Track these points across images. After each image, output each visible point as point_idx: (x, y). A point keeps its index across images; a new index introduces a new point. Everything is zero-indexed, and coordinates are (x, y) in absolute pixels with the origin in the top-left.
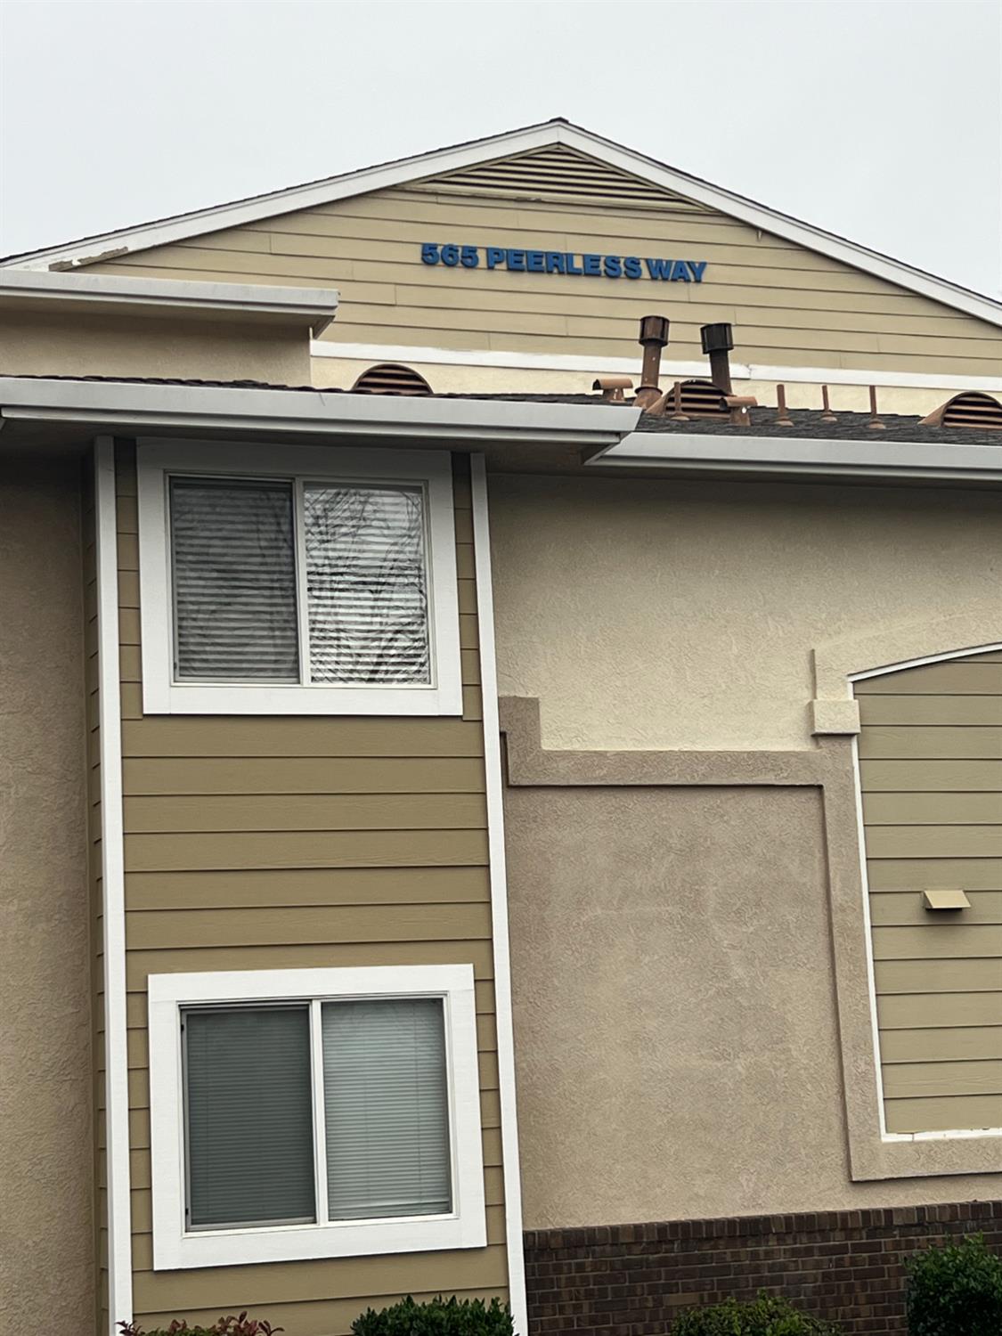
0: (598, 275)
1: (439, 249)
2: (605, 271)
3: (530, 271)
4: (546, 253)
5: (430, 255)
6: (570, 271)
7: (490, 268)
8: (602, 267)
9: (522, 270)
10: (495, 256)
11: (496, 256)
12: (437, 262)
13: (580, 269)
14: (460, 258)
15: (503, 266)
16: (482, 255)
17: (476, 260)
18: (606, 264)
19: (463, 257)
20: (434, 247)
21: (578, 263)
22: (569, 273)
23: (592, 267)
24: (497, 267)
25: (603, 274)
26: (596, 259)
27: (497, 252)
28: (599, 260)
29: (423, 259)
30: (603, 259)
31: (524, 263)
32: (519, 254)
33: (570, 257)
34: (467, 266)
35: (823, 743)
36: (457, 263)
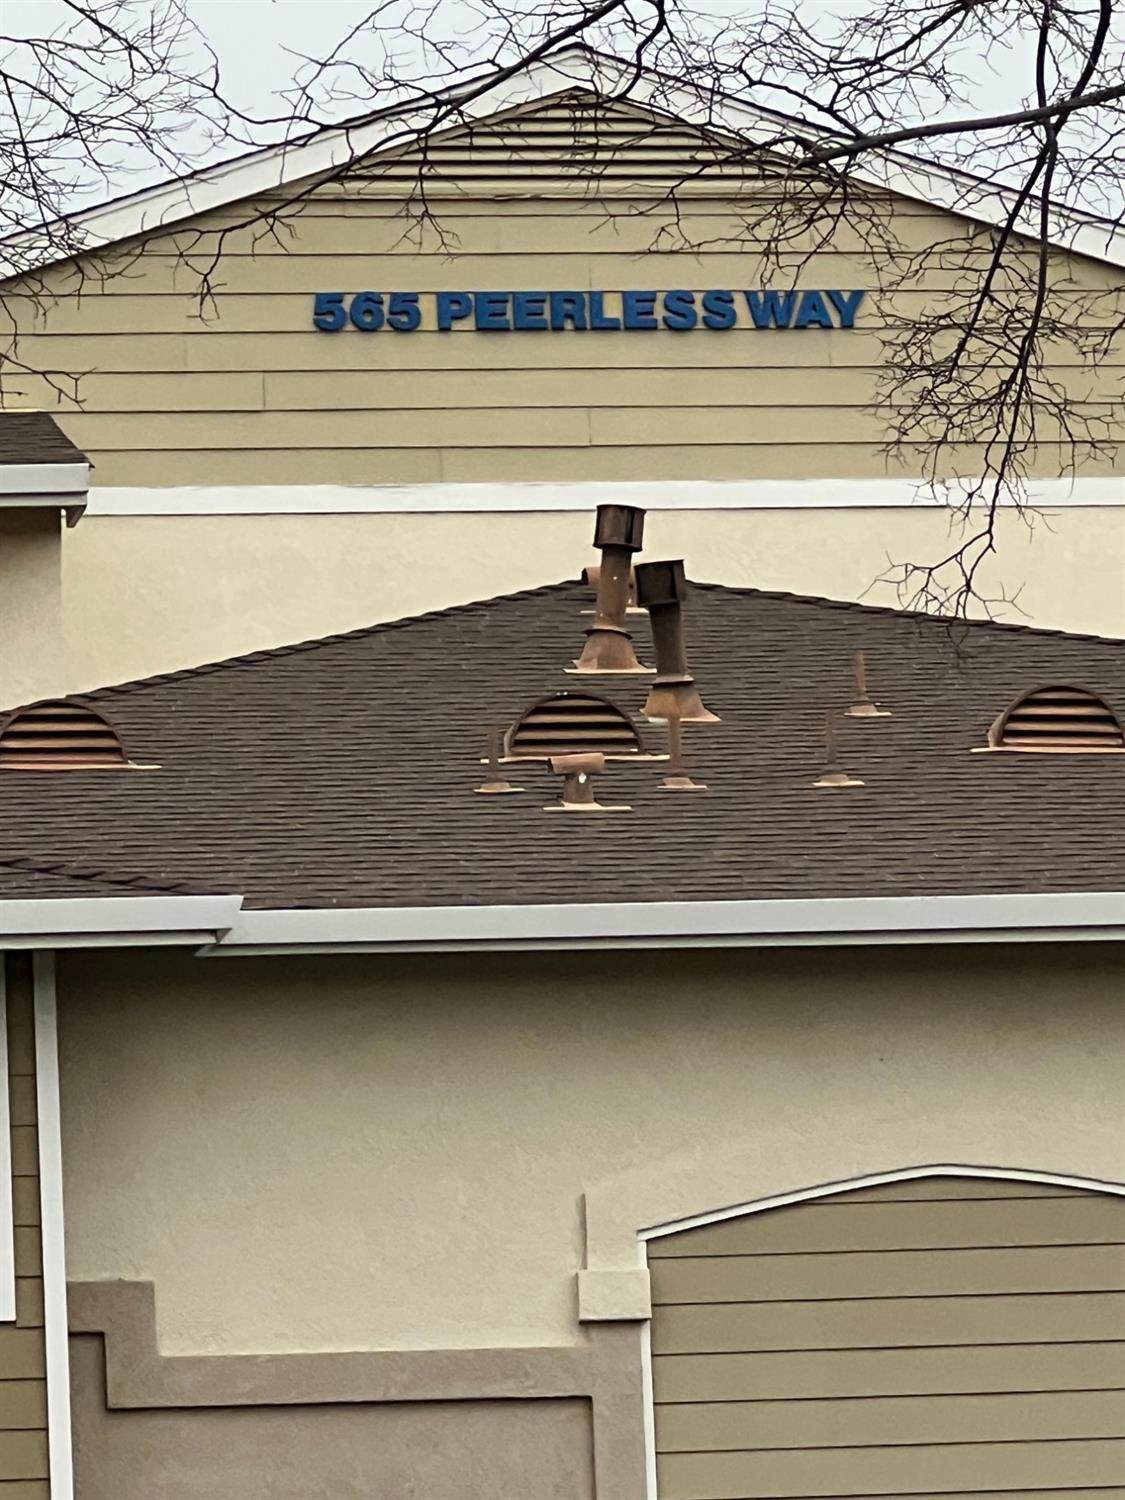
0: (652, 328)
1: (347, 304)
2: (665, 320)
3: (518, 329)
4: (552, 294)
5: (330, 314)
6: (597, 324)
7: (444, 329)
8: (660, 312)
9: (505, 330)
10: (453, 306)
11: (455, 307)
12: (343, 325)
13: (617, 320)
14: (387, 315)
15: (469, 323)
16: (428, 308)
17: (416, 318)
18: (667, 308)
19: (392, 313)
20: (337, 299)
21: (613, 309)
22: (595, 329)
23: (639, 314)
24: (456, 325)
25: (661, 325)
26: (649, 298)
27: (456, 298)
28: (653, 300)
29: (316, 323)
30: (661, 297)
31: (509, 316)
32: (498, 299)
33: (597, 298)
34: (399, 329)
35: (595, 1333)
36: (381, 324)
